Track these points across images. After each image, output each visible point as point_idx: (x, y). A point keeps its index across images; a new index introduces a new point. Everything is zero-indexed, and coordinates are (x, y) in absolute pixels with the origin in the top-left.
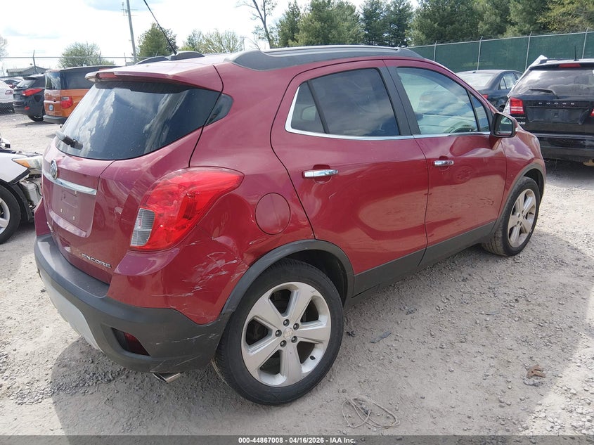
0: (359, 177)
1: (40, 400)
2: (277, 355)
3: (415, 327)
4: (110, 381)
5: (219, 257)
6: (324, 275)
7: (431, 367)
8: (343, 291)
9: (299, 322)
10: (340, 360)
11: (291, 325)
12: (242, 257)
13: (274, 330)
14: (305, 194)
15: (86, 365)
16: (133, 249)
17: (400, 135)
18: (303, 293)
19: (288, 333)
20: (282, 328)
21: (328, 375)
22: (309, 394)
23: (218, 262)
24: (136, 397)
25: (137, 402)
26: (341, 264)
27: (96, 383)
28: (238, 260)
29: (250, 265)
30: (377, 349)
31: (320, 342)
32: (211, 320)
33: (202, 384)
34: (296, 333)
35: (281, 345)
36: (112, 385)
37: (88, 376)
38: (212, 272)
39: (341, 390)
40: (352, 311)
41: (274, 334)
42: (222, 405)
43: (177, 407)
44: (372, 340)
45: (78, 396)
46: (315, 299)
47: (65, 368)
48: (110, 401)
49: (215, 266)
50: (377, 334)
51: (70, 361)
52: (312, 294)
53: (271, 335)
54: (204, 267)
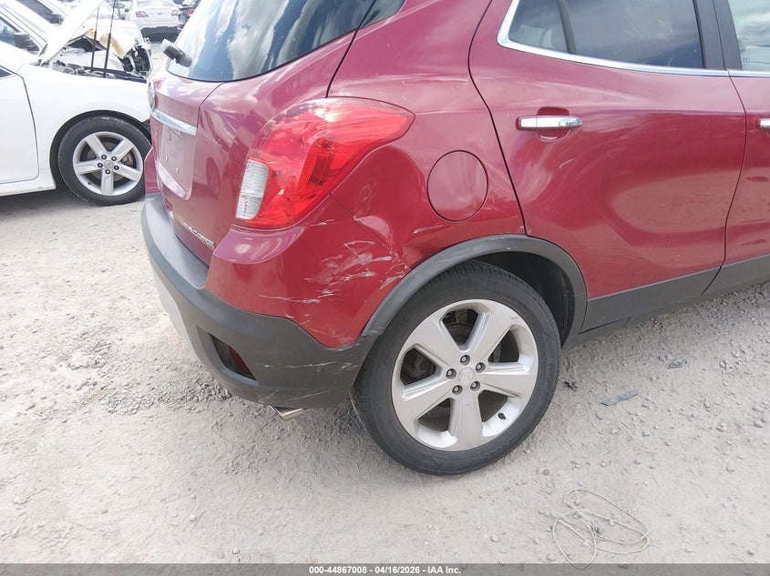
0: (623, 137)
1: (134, 411)
2: (447, 404)
3: (679, 390)
4: (225, 398)
5: (362, 248)
6: (536, 295)
7: (697, 459)
8: (564, 322)
9: (486, 362)
10: (548, 424)
11: (472, 364)
12: (400, 253)
13: (445, 368)
14: (530, 163)
15: (201, 372)
16: (241, 222)
17: (704, 67)
18: (497, 318)
19: (467, 375)
20: (458, 367)
21: (525, 443)
22: (491, 466)
23: (360, 256)
24: (253, 427)
25: (254, 432)
26: (567, 280)
27: (207, 398)
28: (393, 256)
29: (413, 268)
30: (611, 416)
31: (517, 395)
32: (345, 343)
33: (342, 424)
34: (479, 377)
35: (453, 391)
36: (226, 404)
37: (199, 388)
38: (350, 271)
39: (542, 470)
40: (578, 351)
41: (443, 373)
42: (363, 460)
43: (303, 450)
44: (604, 400)
45: (182, 412)
46: (516, 330)
47: (174, 373)
48: (219, 426)
49: (355, 262)
50: (613, 392)
51: (183, 363)
52: (511, 322)
53: (439, 374)
54: (339, 262)
